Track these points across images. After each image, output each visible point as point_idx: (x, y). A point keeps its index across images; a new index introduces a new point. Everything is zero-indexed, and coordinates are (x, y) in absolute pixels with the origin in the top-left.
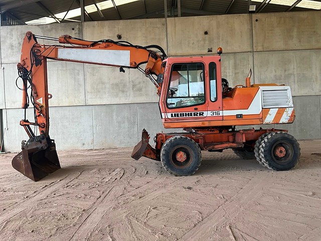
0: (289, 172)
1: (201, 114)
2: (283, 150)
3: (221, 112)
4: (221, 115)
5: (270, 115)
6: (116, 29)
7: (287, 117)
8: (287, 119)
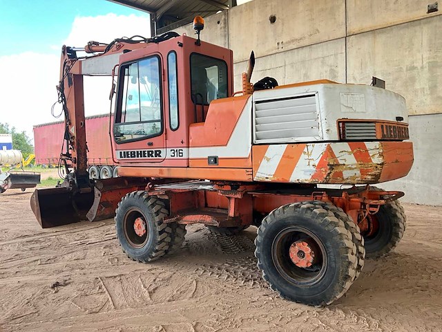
0: (315, 310)
1: (158, 154)
2: (307, 249)
3: (185, 150)
4: (185, 156)
5: (268, 160)
6: (268, 8)
7: (308, 168)
8: (309, 173)
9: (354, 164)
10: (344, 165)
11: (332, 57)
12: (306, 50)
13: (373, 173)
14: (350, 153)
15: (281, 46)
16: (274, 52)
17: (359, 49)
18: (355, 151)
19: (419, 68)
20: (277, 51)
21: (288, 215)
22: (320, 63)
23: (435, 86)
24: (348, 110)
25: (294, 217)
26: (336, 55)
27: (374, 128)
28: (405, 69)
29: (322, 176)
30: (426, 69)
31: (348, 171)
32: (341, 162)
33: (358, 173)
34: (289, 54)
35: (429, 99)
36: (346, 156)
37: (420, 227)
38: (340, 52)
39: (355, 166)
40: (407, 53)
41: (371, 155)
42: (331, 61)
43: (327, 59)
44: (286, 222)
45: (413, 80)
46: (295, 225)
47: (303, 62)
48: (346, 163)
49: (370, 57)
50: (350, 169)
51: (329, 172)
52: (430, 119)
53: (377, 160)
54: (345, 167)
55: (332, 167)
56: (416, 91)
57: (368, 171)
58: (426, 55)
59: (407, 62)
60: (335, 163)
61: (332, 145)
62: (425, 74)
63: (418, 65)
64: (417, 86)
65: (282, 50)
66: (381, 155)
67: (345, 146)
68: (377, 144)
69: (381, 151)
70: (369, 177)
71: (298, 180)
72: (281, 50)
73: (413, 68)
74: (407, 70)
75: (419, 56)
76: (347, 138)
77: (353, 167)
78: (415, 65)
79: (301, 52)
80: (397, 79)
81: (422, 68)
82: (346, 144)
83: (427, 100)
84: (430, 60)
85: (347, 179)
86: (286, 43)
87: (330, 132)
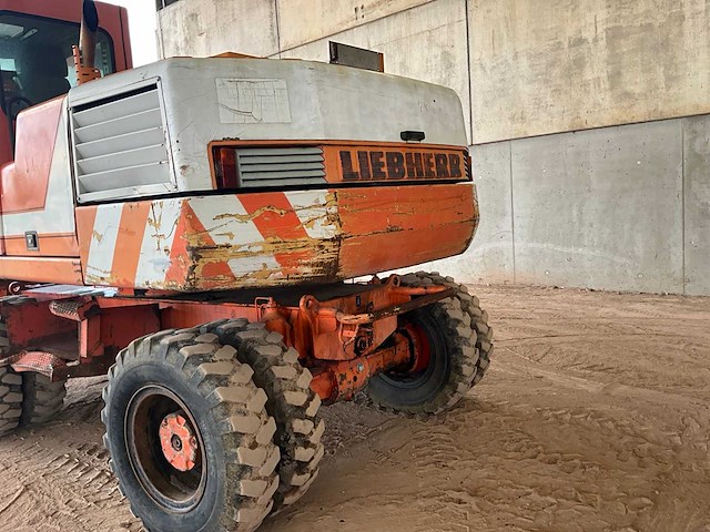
2: (184, 432)
5: (100, 238)
7: (158, 256)
8: (160, 268)
9: (257, 244)
10: (228, 246)
11: (445, 29)
12: (402, 18)
13: (315, 260)
14: (242, 219)
15: (360, 13)
16: (350, 25)
17: (488, 11)
18: (258, 213)
19: (590, 40)
20: (354, 23)
21: (142, 360)
22: (426, 43)
23: (619, 74)
24: (239, 119)
25: (151, 364)
26: (450, 25)
27: (319, 158)
28: (566, 45)
29: (182, 274)
30: (602, 43)
31: (244, 260)
32: (219, 241)
33: (272, 263)
34: (374, 27)
35: (608, 98)
36: (234, 226)
37: (565, 339)
38: (456, 19)
39: (260, 248)
40: (569, 14)
41: (302, 220)
42: (443, 37)
43: (436, 33)
44: (139, 374)
45: (579, 63)
46: (154, 382)
47: (398, 41)
48: (232, 243)
49: (507, 26)
50: (247, 254)
51: (191, 264)
52: (611, 134)
53: (321, 230)
54: (230, 251)
55: (196, 253)
56: (585, 85)
57: (296, 257)
58: (602, 15)
59: (570, 32)
60: (203, 244)
61: (193, 201)
62: (601, 52)
63: (588, 35)
64: (589, 75)
65: (364, 21)
66: (331, 219)
67: (232, 203)
68: (322, 195)
69: (334, 210)
70: (308, 270)
71: (147, 283)
72: (361, 21)
73: (580, 41)
74: (570, 46)
75: (590, 19)
76: (243, 185)
77: (254, 249)
78: (584, 35)
79: (393, 22)
80: (552, 64)
81: (596, 40)
82: (233, 197)
83: (606, 99)
84: (610, 25)
85: (246, 276)
86: (369, 7)
87: (190, 171)
